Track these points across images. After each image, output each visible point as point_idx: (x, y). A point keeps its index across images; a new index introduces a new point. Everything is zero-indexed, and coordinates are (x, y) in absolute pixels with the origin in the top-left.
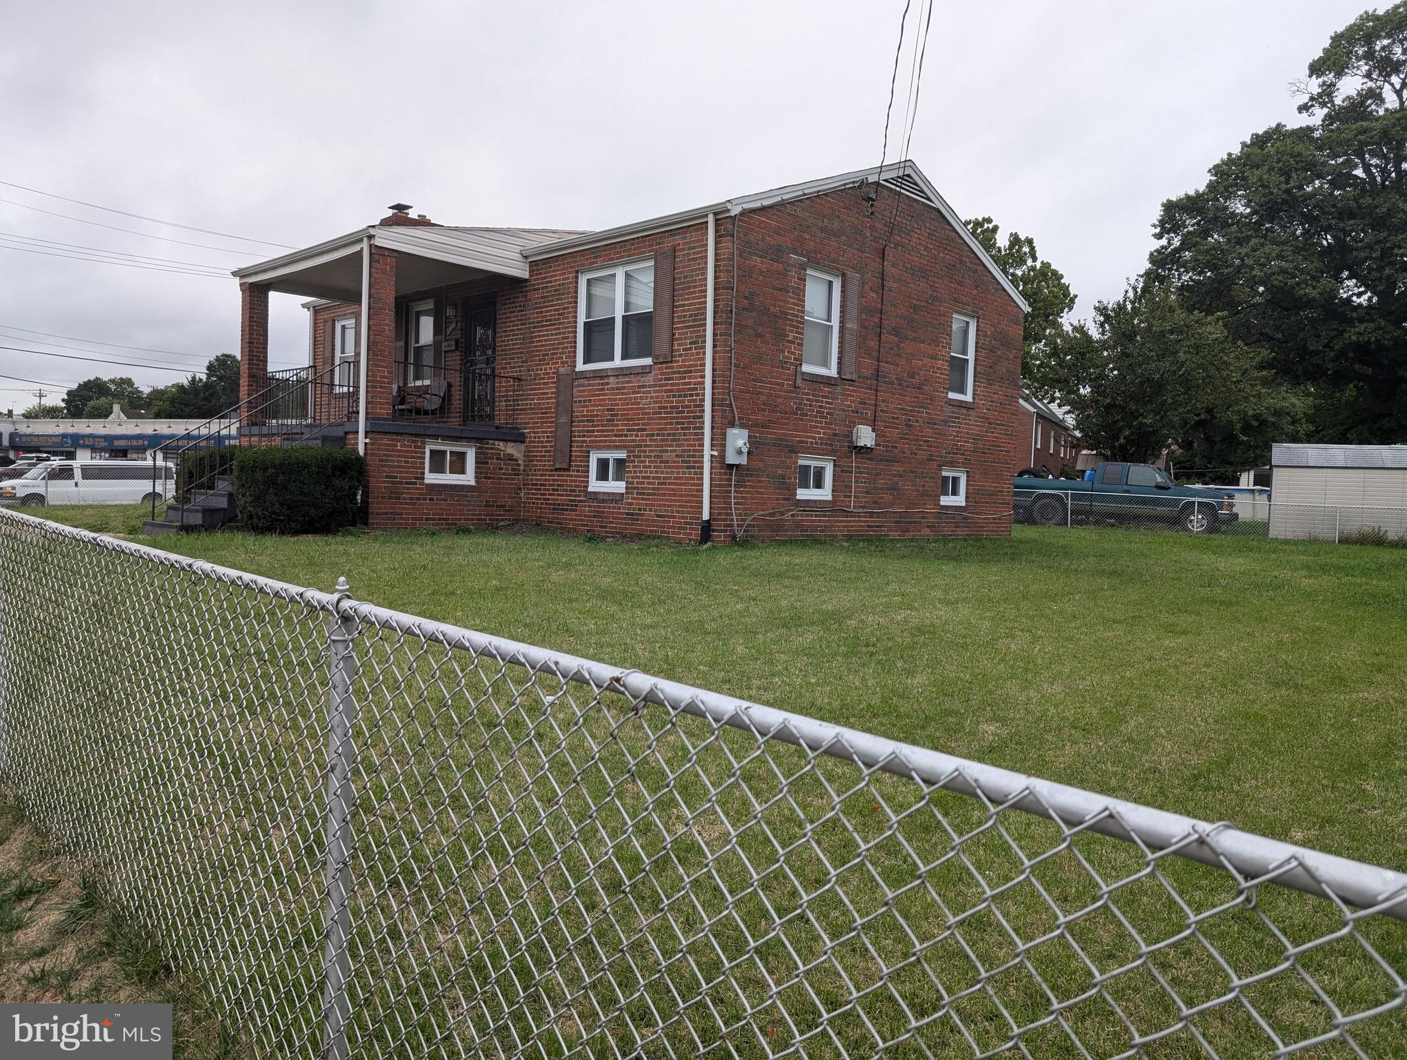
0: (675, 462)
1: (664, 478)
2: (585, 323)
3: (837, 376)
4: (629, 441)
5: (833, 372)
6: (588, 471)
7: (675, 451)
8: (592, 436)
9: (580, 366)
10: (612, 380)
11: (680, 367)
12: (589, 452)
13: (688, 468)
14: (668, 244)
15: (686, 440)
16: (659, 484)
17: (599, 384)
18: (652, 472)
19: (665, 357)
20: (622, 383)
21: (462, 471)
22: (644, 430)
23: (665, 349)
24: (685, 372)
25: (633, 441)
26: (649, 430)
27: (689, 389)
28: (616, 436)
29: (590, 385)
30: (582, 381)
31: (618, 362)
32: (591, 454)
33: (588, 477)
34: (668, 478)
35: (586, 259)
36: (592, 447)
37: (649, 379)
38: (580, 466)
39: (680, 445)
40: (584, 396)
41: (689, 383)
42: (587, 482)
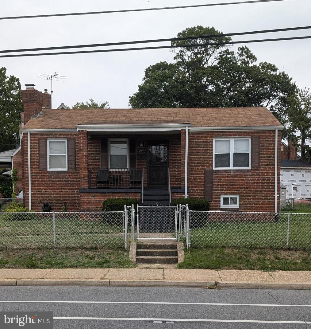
0: (261, 198)
1: (257, 203)
2: (215, 154)
6: (220, 202)
7: (261, 195)
9: (214, 168)
10: (232, 173)
12: (220, 196)
13: (267, 200)
14: (257, 135)
15: (266, 192)
16: (254, 205)
18: (251, 201)
19: (257, 167)
20: (237, 174)
22: (248, 189)
24: (265, 172)
25: (242, 192)
26: (250, 189)
27: (266, 177)
28: (234, 191)
29: (221, 174)
31: (232, 167)
37: (250, 174)
38: (217, 200)
39: (263, 193)
42: (220, 205)
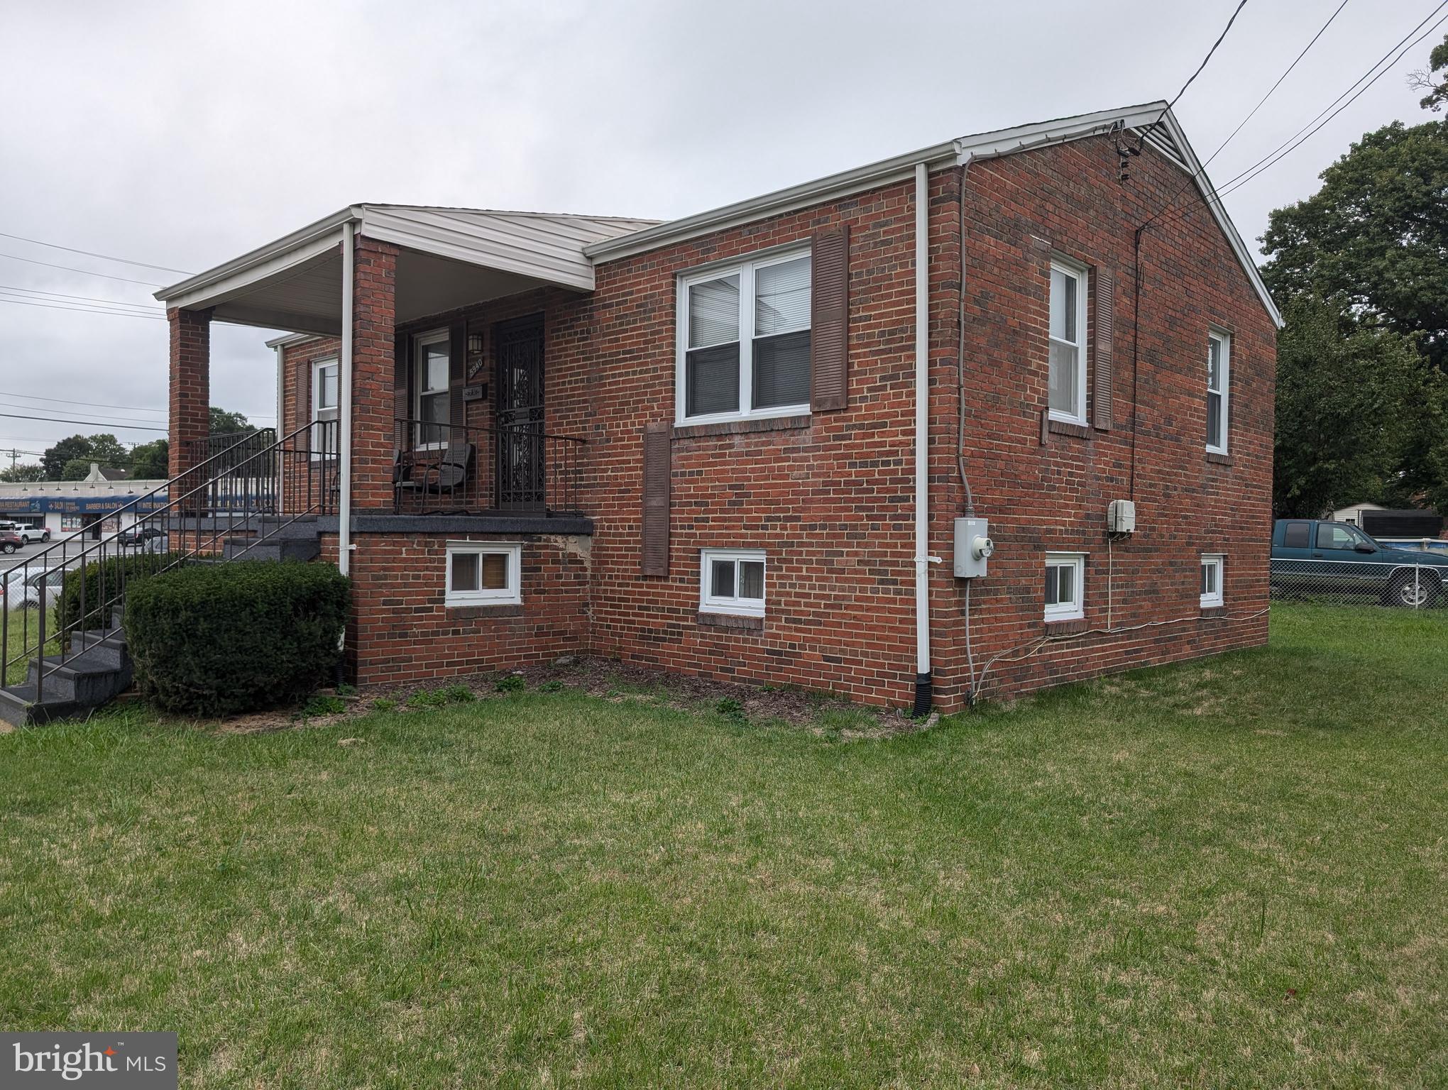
0: (856, 572)
1: (836, 597)
2: (688, 354)
3: (1086, 425)
4: (770, 536)
5: (1080, 419)
6: (698, 581)
7: (856, 554)
8: (704, 527)
9: (682, 420)
10: (737, 440)
11: (864, 417)
12: (699, 551)
13: (882, 582)
14: (835, 222)
15: (877, 536)
16: (826, 606)
17: (716, 446)
18: (812, 587)
19: (835, 401)
20: (756, 444)
21: (502, 583)
22: (798, 519)
23: (836, 389)
24: (874, 426)
25: (777, 536)
26: (805, 519)
27: (881, 454)
28: (746, 527)
29: (699, 448)
30: (686, 442)
31: (745, 412)
32: (703, 555)
33: (698, 590)
34: (844, 598)
35: (690, 255)
36: (705, 544)
37: (806, 438)
38: (686, 573)
39: (867, 545)
40: (689, 466)
41: (882, 444)
42: (698, 598)
